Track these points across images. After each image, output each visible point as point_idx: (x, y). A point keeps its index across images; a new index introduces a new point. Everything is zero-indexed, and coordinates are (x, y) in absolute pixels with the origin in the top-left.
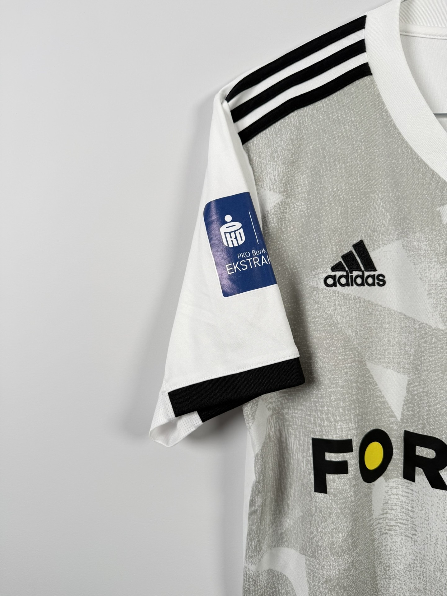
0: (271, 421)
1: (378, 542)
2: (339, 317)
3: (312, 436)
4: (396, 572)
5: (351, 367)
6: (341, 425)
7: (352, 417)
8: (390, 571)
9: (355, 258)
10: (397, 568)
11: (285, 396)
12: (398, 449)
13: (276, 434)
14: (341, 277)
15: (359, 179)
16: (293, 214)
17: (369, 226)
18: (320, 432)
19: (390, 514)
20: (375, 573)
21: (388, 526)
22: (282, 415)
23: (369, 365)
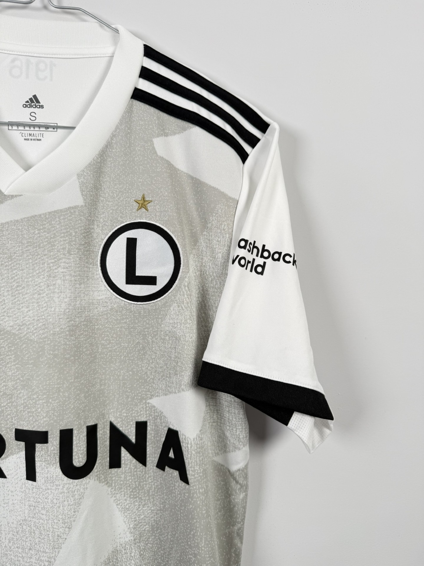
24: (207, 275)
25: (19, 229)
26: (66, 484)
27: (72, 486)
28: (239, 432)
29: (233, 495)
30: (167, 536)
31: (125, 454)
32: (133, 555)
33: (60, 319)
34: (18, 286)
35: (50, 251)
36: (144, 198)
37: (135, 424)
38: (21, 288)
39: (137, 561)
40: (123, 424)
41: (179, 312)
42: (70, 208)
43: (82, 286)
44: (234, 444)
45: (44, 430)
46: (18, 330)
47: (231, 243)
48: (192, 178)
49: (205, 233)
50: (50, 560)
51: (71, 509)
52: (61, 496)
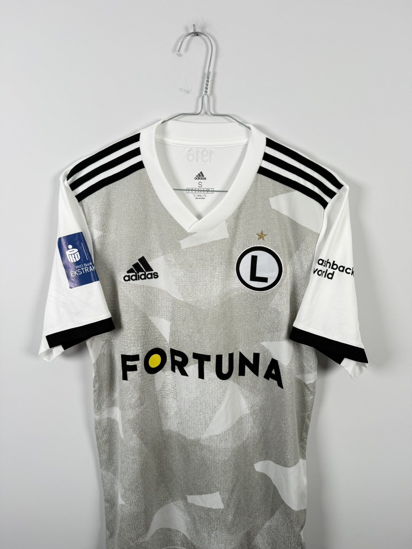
0: (105, 346)
1: (160, 402)
2: (131, 296)
3: (121, 354)
4: (171, 415)
5: (138, 321)
6: (133, 348)
7: (139, 344)
8: (168, 415)
9: (140, 266)
10: (171, 414)
11: (112, 334)
12: (169, 357)
13: (108, 352)
14: (132, 276)
15: (140, 225)
16: (109, 241)
17: (147, 249)
18: (124, 352)
19: (167, 388)
20: (160, 417)
21: (166, 394)
22: (111, 343)
23: (150, 318)
24: (297, 276)
25: (195, 251)
26: (219, 382)
27: (221, 383)
28: (312, 364)
29: (306, 396)
30: (269, 413)
31: (247, 369)
32: (250, 421)
33: (216, 299)
34: (195, 281)
35: (211, 263)
36: (262, 233)
37: (253, 354)
38: (196, 282)
39: (252, 424)
40: (247, 354)
41: (280, 299)
42: (222, 239)
43: (227, 281)
44: (309, 370)
45: (208, 355)
46: (195, 304)
47: (313, 260)
48: (291, 220)
49: (297, 252)
50: (210, 418)
51: (221, 394)
52: (216, 387)
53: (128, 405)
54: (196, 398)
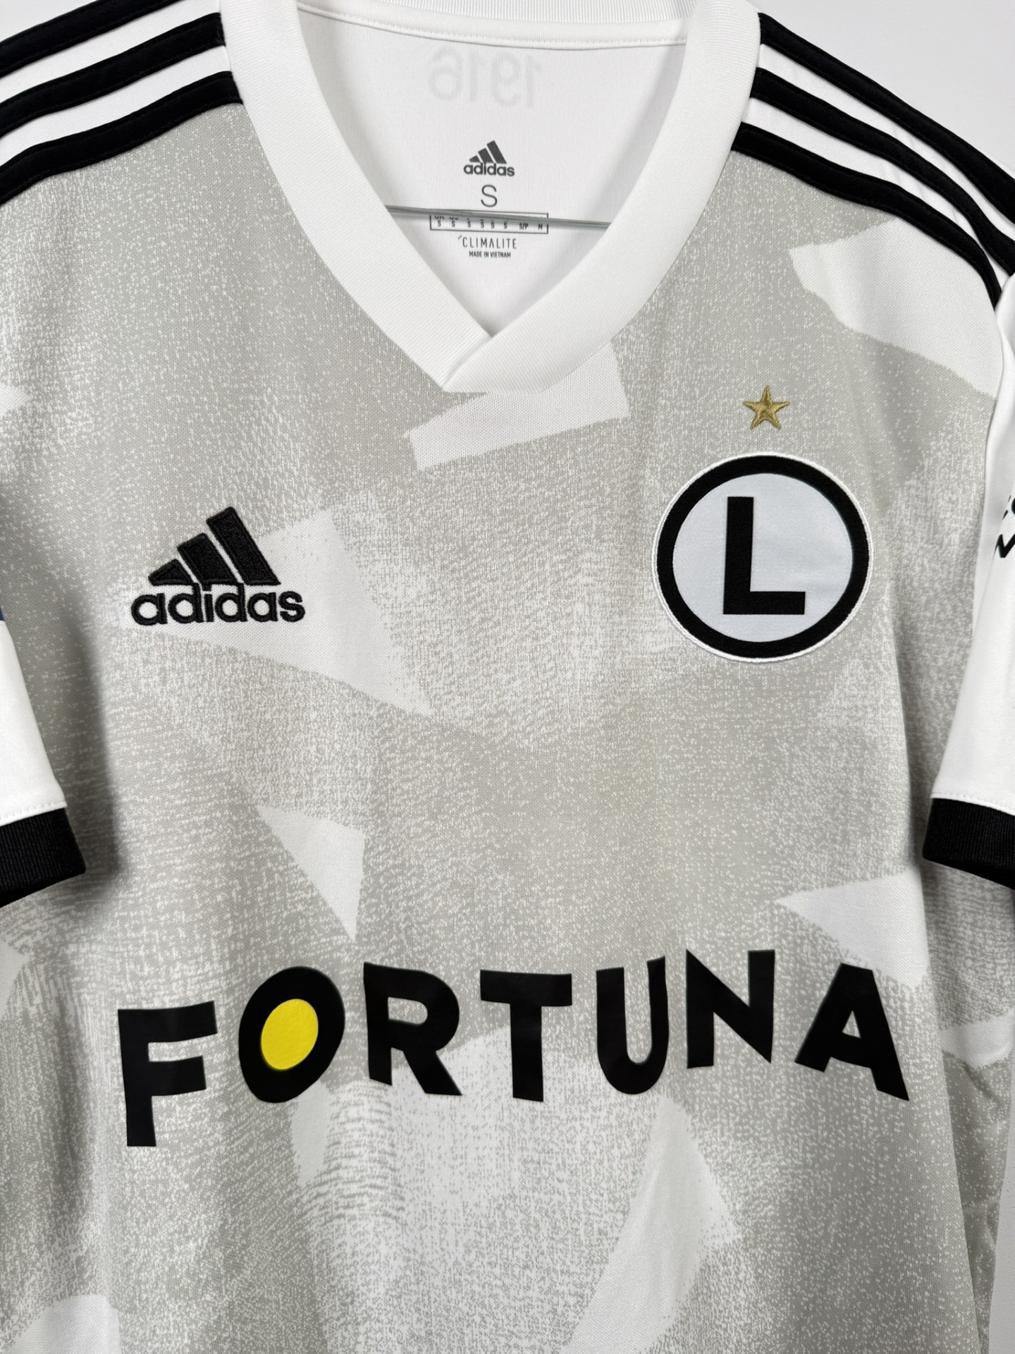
0: (31, 979)
1: (319, 1240)
2: (174, 701)
3: (119, 1006)
4: (369, 1303)
5: (207, 824)
6: (182, 970)
7: (214, 946)
8: (356, 1303)
9: (217, 552)
10: (372, 1295)
12: (356, 1010)
13: (47, 1011)
14: (178, 599)
15: (215, 357)
17: (250, 474)
18: (134, 993)
19: (346, 1167)
20: (316, 1317)
21: (343, 1197)
22: (64, 959)
23: (266, 813)
24: (913, 589)
25: (481, 479)
26: (615, 1105)
27: (626, 1110)
28: (1002, 973)
29: (977, 1126)
30: (825, 1228)
31: (722, 1031)
32: (741, 1276)
33: (585, 698)
34: (483, 620)
35: (555, 533)
37: (747, 957)
38: (491, 624)
39: (751, 1291)
40: (719, 957)
42: (597, 425)
43: (624, 619)
44: (987, 1001)
45: (562, 972)
46: (488, 727)
47: (982, 507)
48: (879, 346)
49: (913, 482)
50: (579, 1291)
51: (627, 1167)
52: (603, 1134)
53: (158, 1278)
54: (501, 1201)
